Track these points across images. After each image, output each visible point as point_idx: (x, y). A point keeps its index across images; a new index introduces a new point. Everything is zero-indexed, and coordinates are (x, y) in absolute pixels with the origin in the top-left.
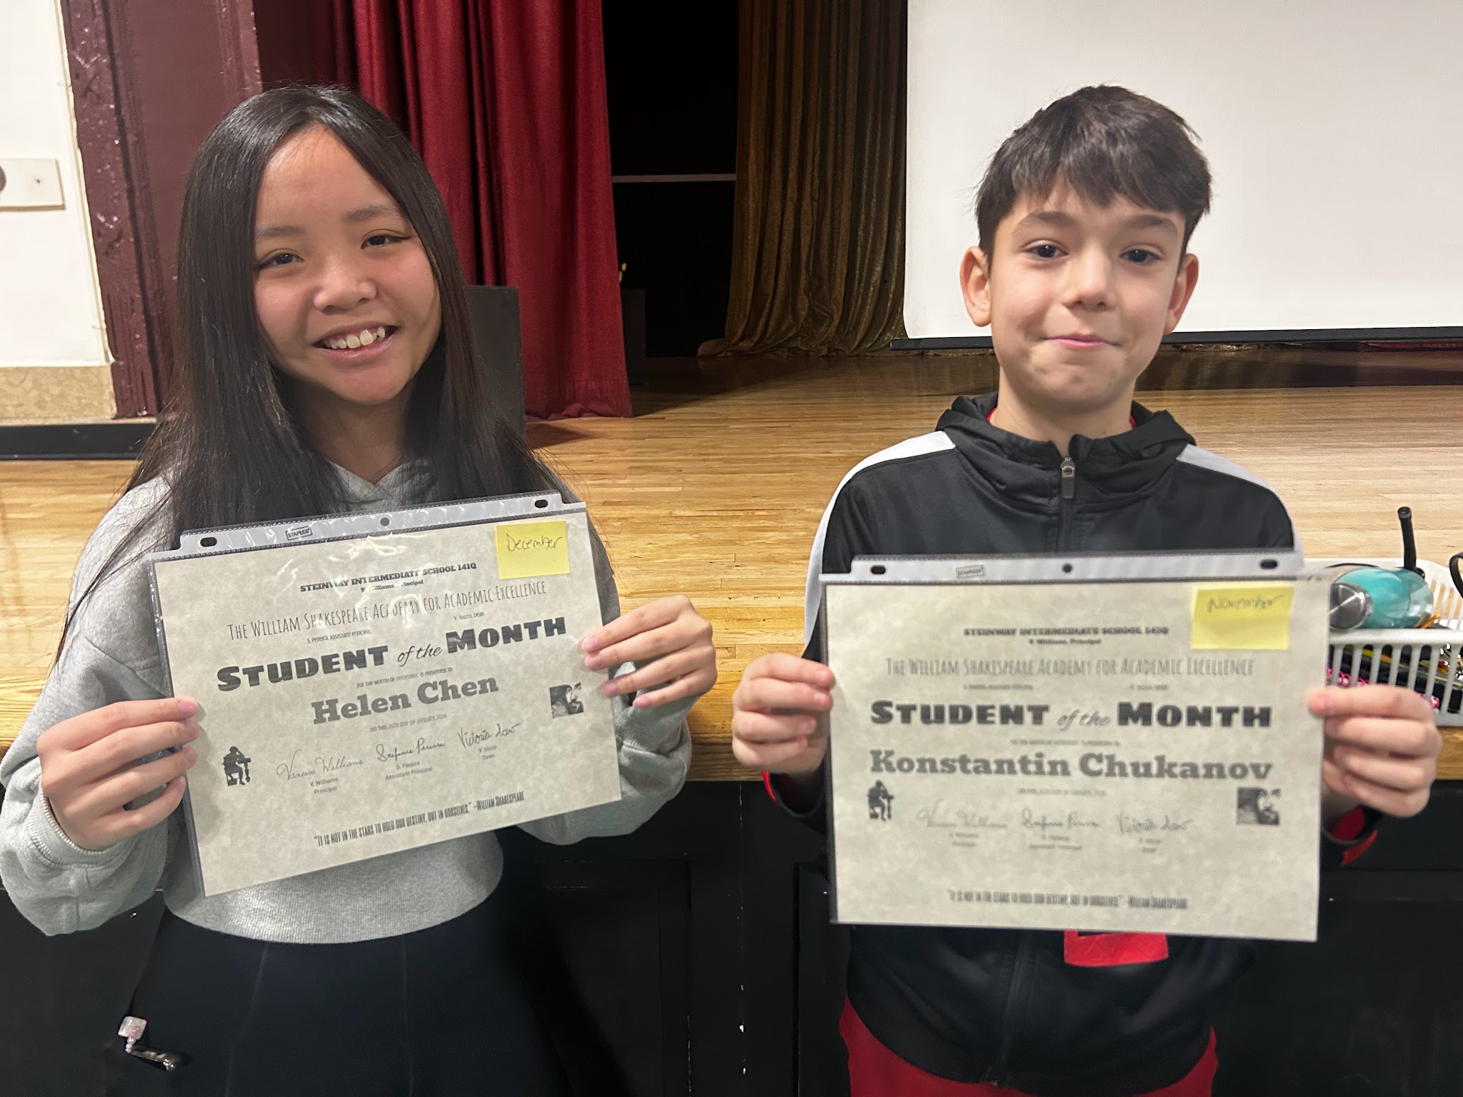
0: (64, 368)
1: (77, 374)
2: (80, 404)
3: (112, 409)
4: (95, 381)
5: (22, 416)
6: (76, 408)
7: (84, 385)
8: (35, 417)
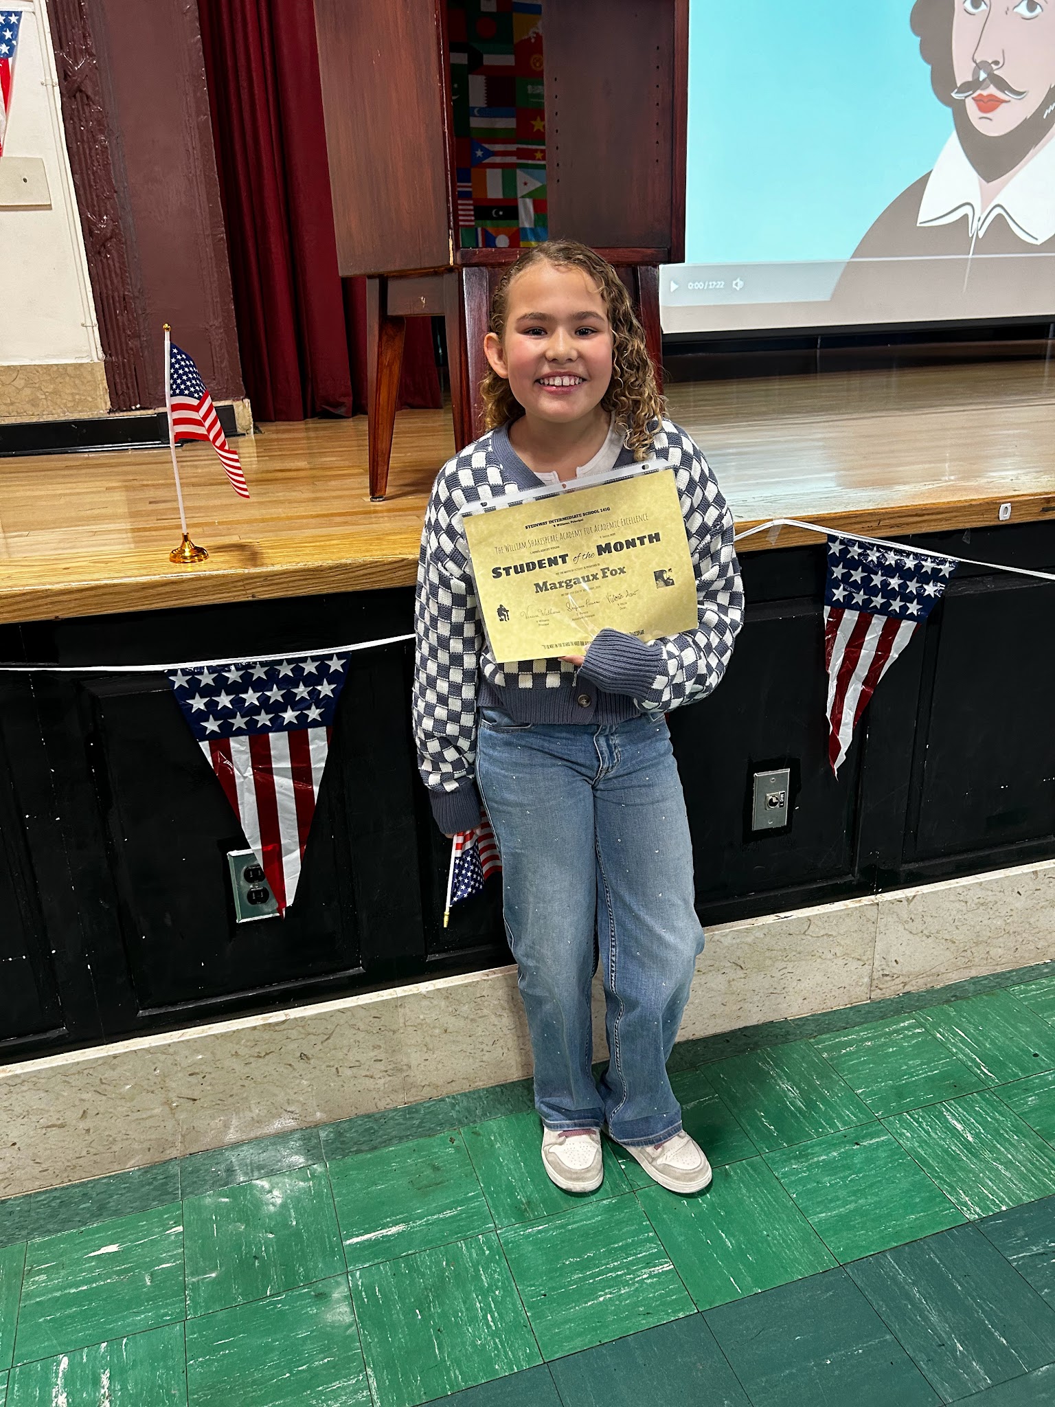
0: (57, 365)
1: (69, 370)
2: (74, 400)
3: (106, 403)
4: (89, 378)
5: (15, 414)
6: (70, 405)
7: (77, 382)
8: (28, 415)
